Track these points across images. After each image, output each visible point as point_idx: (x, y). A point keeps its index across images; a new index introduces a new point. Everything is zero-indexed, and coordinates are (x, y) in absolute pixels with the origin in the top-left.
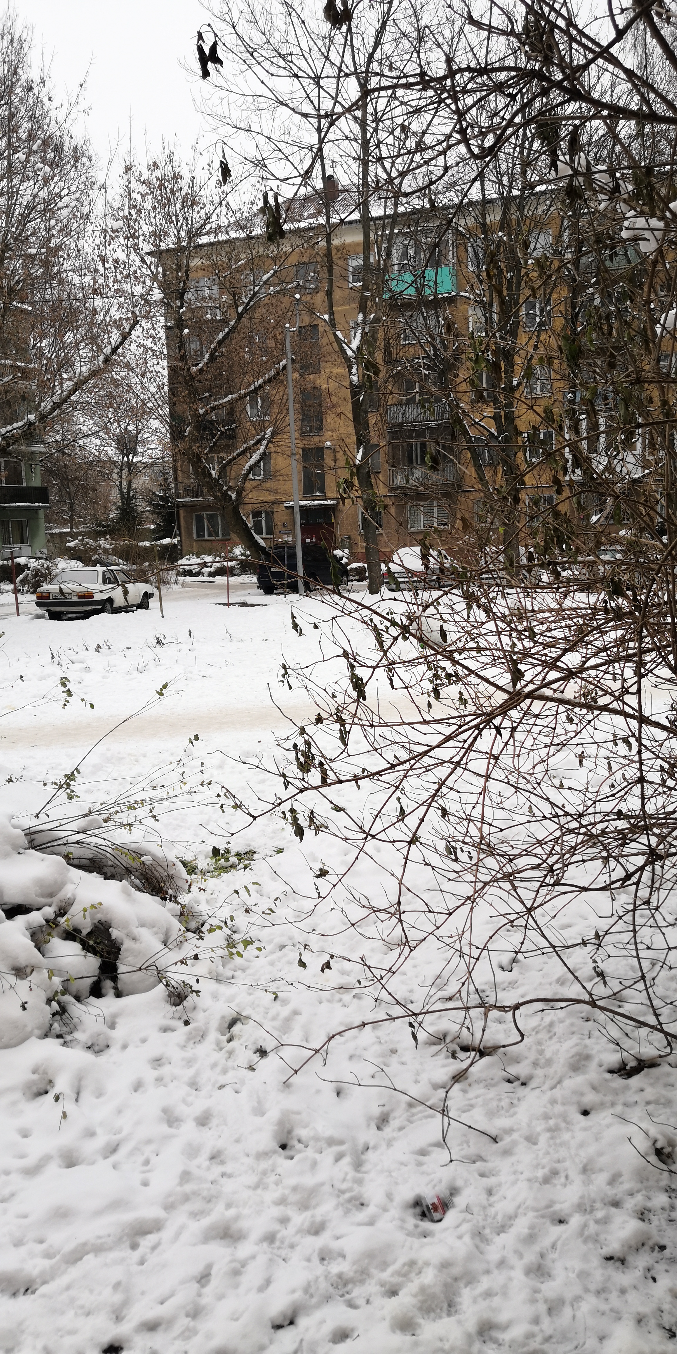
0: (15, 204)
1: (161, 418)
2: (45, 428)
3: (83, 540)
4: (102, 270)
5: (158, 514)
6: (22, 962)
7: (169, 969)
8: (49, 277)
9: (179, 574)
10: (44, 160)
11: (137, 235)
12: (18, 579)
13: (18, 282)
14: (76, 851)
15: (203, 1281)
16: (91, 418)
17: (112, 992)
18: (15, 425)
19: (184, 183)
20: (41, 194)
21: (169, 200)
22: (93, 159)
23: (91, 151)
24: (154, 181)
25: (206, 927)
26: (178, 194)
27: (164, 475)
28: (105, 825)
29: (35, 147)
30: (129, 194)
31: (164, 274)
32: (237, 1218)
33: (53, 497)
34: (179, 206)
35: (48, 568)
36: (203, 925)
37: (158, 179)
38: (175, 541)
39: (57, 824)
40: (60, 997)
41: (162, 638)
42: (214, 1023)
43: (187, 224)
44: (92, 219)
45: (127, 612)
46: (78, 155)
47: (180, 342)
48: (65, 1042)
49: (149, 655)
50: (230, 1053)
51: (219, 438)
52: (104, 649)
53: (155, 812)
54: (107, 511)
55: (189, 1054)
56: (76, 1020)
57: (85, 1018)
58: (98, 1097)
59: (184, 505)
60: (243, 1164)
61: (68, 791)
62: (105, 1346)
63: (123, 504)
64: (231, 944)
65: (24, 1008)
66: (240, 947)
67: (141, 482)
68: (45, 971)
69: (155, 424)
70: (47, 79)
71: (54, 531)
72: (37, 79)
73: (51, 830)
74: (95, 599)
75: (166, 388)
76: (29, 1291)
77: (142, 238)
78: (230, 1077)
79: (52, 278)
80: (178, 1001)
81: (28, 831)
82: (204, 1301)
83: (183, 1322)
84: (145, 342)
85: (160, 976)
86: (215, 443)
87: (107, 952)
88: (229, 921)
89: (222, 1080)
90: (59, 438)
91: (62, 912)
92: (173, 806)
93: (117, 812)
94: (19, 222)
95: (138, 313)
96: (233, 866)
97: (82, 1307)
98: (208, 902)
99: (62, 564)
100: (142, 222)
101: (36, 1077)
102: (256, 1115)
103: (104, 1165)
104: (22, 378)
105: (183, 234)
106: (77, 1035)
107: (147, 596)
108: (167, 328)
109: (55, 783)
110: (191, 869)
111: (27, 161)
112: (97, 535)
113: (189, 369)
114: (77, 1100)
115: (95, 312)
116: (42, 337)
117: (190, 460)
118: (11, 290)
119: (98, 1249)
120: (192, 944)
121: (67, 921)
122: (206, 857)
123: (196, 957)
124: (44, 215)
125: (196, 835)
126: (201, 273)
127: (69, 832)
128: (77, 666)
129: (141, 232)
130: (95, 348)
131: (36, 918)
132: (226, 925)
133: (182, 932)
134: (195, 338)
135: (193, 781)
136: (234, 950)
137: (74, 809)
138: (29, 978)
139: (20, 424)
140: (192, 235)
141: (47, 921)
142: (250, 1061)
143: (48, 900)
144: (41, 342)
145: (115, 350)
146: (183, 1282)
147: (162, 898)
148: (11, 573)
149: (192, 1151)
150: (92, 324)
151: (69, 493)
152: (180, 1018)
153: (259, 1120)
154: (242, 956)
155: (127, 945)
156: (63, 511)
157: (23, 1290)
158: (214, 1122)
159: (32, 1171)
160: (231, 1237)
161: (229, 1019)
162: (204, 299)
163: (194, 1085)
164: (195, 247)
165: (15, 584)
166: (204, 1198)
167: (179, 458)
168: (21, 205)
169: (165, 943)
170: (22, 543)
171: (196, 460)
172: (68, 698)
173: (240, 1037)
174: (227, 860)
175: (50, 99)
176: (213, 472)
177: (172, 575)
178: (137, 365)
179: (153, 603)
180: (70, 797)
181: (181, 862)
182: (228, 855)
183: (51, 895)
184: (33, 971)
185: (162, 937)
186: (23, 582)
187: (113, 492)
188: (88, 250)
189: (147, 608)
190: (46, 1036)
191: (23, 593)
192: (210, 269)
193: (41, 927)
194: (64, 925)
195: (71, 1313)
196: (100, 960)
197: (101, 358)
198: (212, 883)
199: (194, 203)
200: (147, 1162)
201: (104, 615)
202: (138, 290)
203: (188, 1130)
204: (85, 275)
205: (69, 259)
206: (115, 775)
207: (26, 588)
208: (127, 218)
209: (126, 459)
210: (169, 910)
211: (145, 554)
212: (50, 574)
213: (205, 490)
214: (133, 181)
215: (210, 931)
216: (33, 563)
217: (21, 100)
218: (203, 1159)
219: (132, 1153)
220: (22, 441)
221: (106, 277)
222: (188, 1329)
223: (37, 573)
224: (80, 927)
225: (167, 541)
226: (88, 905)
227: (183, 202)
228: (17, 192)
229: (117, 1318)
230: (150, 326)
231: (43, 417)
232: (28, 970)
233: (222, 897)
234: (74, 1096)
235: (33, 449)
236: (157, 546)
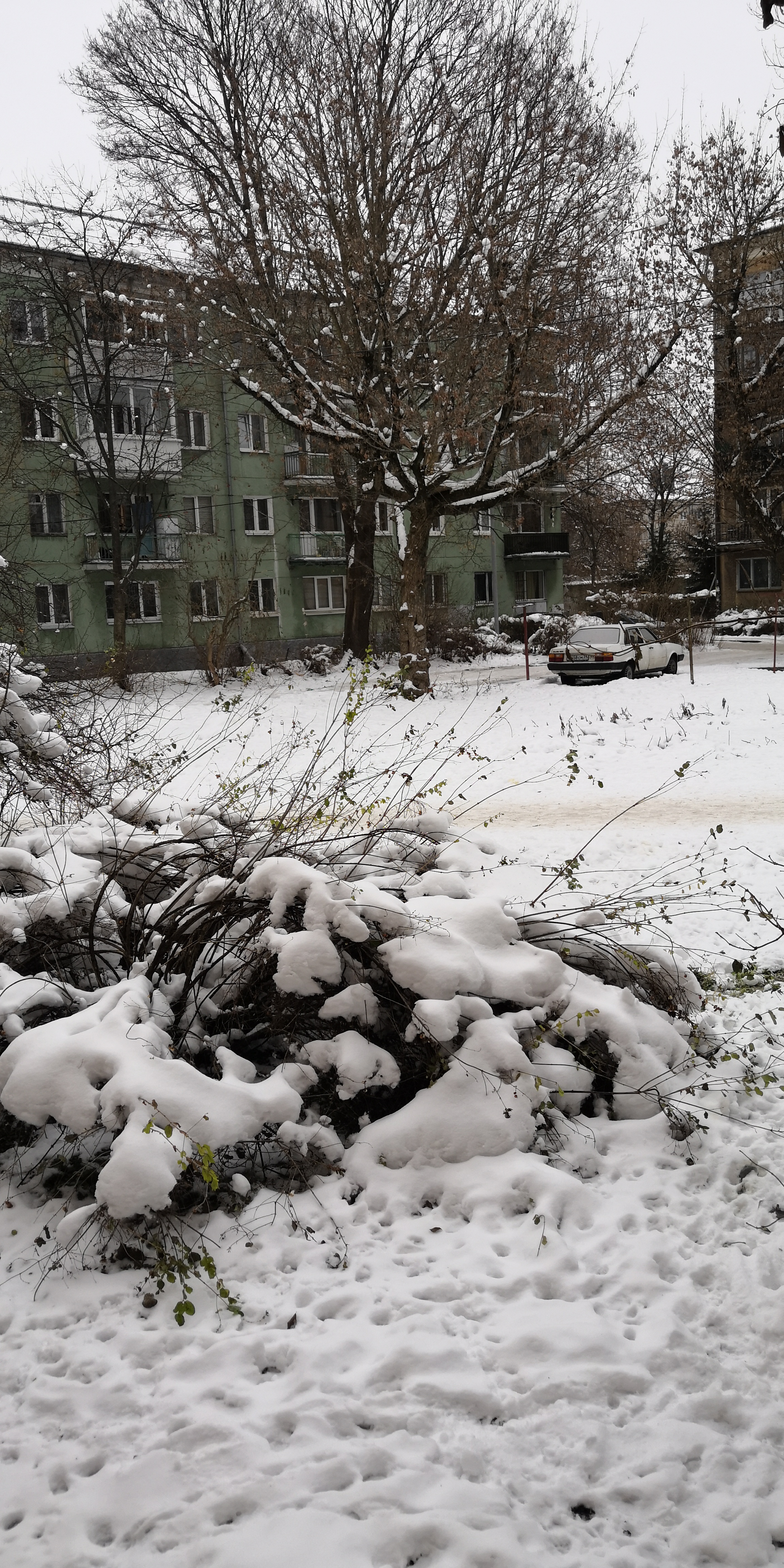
0: (547, 213)
1: (704, 447)
2: (568, 465)
3: (605, 593)
4: (640, 277)
5: (695, 561)
6: (508, 1064)
7: (674, 1096)
8: (580, 291)
9: (716, 632)
10: (580, 159)
11: (685, 229)
12: (531, 639)
13: (545, 302)
14: (573, 948)
15: (691, 1463)
16: (621, 452)
17: (605, 1112)
18: (535, 464)
19: (746, 159)
20: (576, 197)
21: (725, 181)
22: (638, 145)
23: (636, 139)
24: (709, 161)
25: (721, 1053)
26: (737, 173)
27: (704, 514)
28: (610, 921)
29: (571, 144)
30: (678, 182)
31: (716, 273)
32: (737, 1401)
33: (574, 544)
34: (738, 187)
35: (564, 626)
36: (717, 1050)
37: (713, 158)
38: (714, 593)
39: (554, 915)
40: (545, 1109)
41: (690, 708)
42: (723, 1168)
43: (747, 208)
44: (632, 218)
45: (650, 677)
46: (621, 143)
47: (731, 353)
48: (550, 1160)
49: (673, 728)
50: (741, 1208)
51: (774, 467)
52: (621, 720)
53: (667, 913)
54: (634, 558)
55: (690, 1198)
56: (563, 1138)
57: (573, 1137)
58: (582, 1228)
59: (727, 550)
60: (747, 1340)
61: (570, 879)
62: (575, 1505)
63: (654, 549)
64: (749, 1077)
65: (508, 1116)
66: (760, 1084)
67: (676, 523)
68: (532, 1078)
69: (695, 454)
70: (589, 62)
71: (573, 583)
72: (577, 64)
73: (546, 921)
74: (614, 661)
75: (711, 410)
76: (497, 1421)
77: (690, 232)
78: (738, 1233)
79: (583, 292)
80: (682, 1135)
81: (521, 920)
82: (692, 1487)
83: (665, 1504)
84: (688, 358)
85: (662, 1103)
86: (768, 474)
87: (603, 1067)
88: (748, 1050)
89: (728, 1236)
90: (583, 477)
91: (554, 1015)
92: (689, 908)
93: (623, 909)
94: (550, 232)
95: (680, 323)
96: (760, 986)
97: (552, 1454)
98: (725, 1024)
99: (580, 621)
100: (691, 213)
101: (516, 1192)
102: (767, 1286)
103: (584, 1305)
104: (544, 410)
105: (741, 221)
106: (563, 1154)
107: (676, 658)
108: (716, 338)
109: (556, 869)
110: (706, 982)
111: (562, 161)
112: (621, 587)
113: (740, 386)
114: (559, 1227)
115: (629, 327)
116: (569, 361)
117: (736, 495)
118: (537, 312)
119: (573, 1396)
120: (701, 1072)
121: (559, 1025)
122: (726, 972)
123: (705, 1087)
124: (578, 221)
125: (716, 944)
126: (761, 266)
127: (567, 925)
128: (589, 738)
129: (689, 226)
130: (628, 370)
131: (526, 1017)
132: (745, 1054)
133: (689, 1056)
134: (750, 348)
135: (714, 880)
136: (752, 1085)
137: (574, 900)
138: (514, 1084)
139: (541, 462)
140: (752, 221)
141: (538, 1023)
142: (764, 1220)
143: (540, 1000)
144: (568, 366)
145: (651, 370)
146: (667, 1458)
147: (670, 1014)
148: (523, 632)
149: (686, 1311)
150: (626, 343)
151: (592, 539)
152: (682, 1155)
153: (770, 1293)
154: (761, 1094)
155: (625, 1062)
156: (585, 560)
157: (490, 1418)
158: (716, 1284)
159: (507, 1294)
160: (728, 1422)
161: (741, 1166)
162: (763, 298)
163: (694, 1235)
164: (756, 235)
165: (526, 643)
166: (698, 1369)
167: (723, 493)
168: (552, 213)
169: (670, 1066)
170: (537, 597)
171: (743, 496)
172: (575, 775)
173: (754, 1189)
174: (751, 977)
175: (591, 85)
176: (764, 509)
177: (707, 634)
178: (677, 385)
179: (683, 667)
180: (571, 887)
181: (696, 973)
182: (752, 972)
183: (544, 995)
184: (519, 1076)
185: (667, 1058)
186: (536, 642)
187: (643, 536)
188: (626, 255)
189: (675, 672)
190: (529, 1149)
191: (535, 654)
192: (773, 260)
193: (531, 1028)
194: (556, 1030)
195: (540, 1458)
196: (594, 1075)
197: (635, 381)
198: (731, 1003)
199: (757, 181)
200: (633, 1312)
201: (624, 680)
202: (683, 295)
203: (683, 1286)
204: (621, 284)
205: (602, 269)
206: (624, 865)
207: (538, 649)
208: (674, 212)
209: (659, 498)
210: (677, 1028)
211: (677, 609)
212: (566, 632)
213: (753, 531)
214: (683, 165)
215: (724, 1059)
216: (548, 620)
217: (559, 93)
218: (698, 1324)
219: (616, 1298)
220: (542, 482)
221: (644, 284)
222: (669, 1513)
223: (552, 631)
224: (574, 1035)
225: (703, 593)
226: (583, 1011)
227: (743, 182)
228: (549, 200)
229: (590, 1477)
230: (694, 336)
231: (565, 454)
232: (514, 1075)
233: (742, 1021)
234: (557, 1221)
235: (554, 490)
236: (692, 598)
